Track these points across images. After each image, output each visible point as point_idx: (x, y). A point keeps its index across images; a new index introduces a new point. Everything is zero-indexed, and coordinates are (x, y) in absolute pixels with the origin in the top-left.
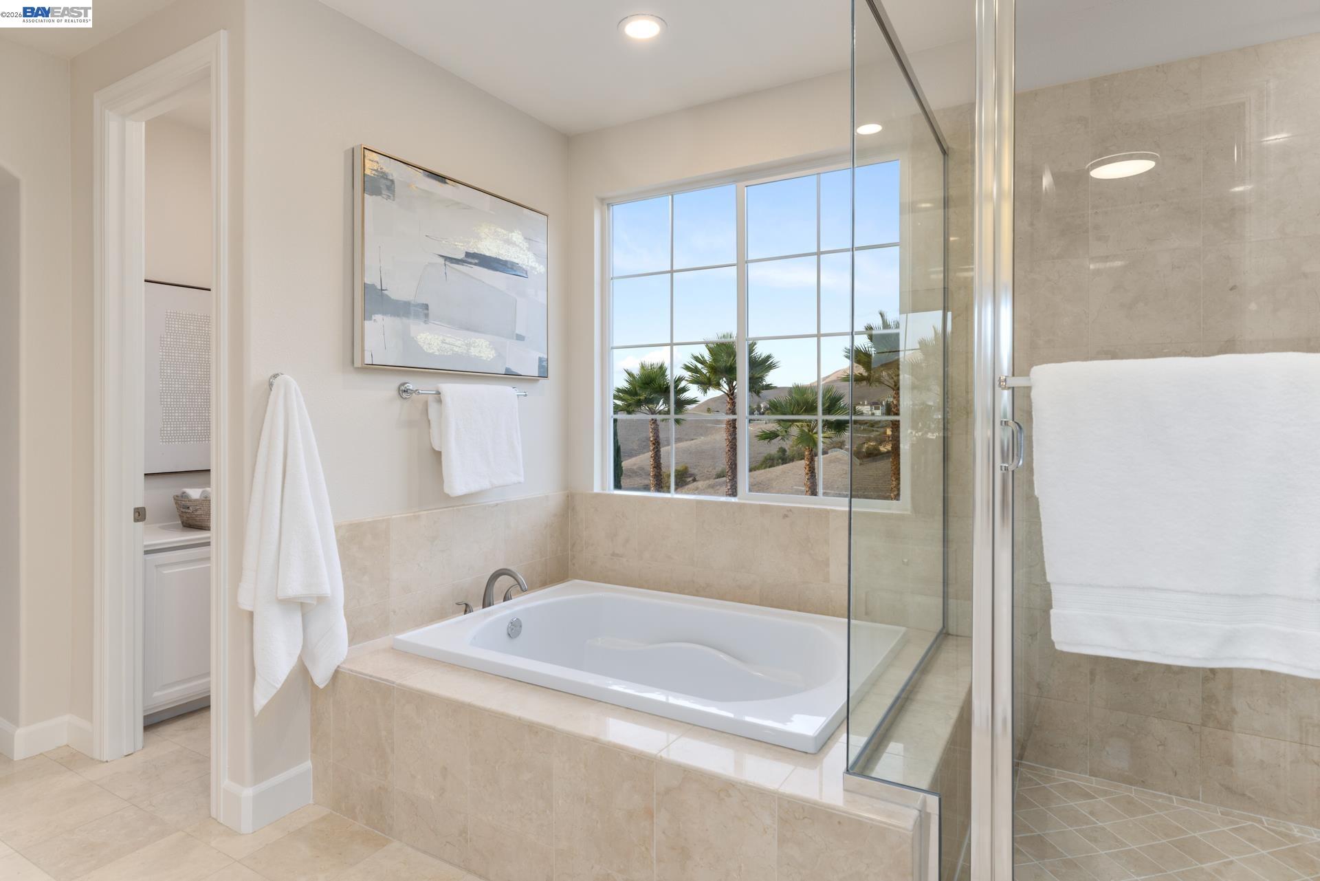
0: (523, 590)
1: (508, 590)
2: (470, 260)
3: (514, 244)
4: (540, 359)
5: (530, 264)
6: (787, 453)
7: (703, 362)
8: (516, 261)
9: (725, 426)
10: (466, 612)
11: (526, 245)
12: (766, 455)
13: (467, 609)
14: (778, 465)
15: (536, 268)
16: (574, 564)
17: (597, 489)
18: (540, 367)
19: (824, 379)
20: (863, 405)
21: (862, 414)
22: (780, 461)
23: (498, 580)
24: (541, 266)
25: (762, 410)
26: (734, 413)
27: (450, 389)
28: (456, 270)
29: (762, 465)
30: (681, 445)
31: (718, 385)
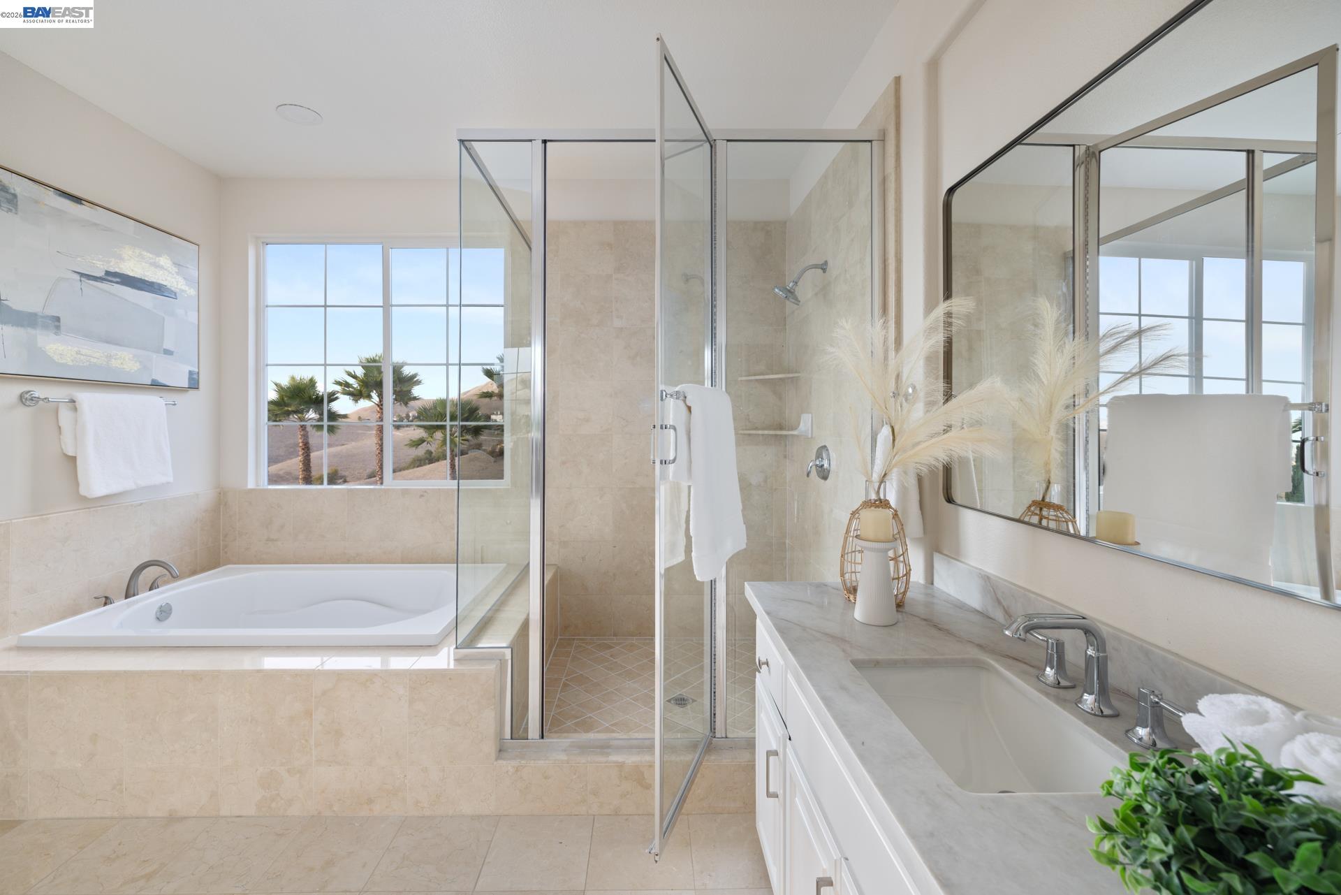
0: (175, 578)
1: (156, 579)
2: (110, 278)
3: (162, 268)
4: (191, 373)
5: (179, 287)
6: (433, 455)
7: (355, 377)
8: (164, 283)
9: (375, 432)
10: (105, 604)
11: (175, 269)
12: (413, 457)
13: (107, 601)
14: (425, 464)
15: (186, 291)
16: (226, 553)
17: (251, 485)
18: (191, 379)
19: (465, 393)
20: (497, 414)
21: (496, 421)
22: (427, 461)
23: (144, 571)
24: (192, 290)
25: (411, 419)
26: (382, 420)
27: (86, 398)
28: (95, 286)
29: (410, 465)
30: (334, 450)
31: (369, 397)
